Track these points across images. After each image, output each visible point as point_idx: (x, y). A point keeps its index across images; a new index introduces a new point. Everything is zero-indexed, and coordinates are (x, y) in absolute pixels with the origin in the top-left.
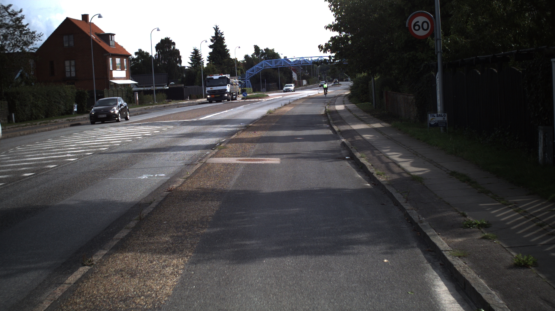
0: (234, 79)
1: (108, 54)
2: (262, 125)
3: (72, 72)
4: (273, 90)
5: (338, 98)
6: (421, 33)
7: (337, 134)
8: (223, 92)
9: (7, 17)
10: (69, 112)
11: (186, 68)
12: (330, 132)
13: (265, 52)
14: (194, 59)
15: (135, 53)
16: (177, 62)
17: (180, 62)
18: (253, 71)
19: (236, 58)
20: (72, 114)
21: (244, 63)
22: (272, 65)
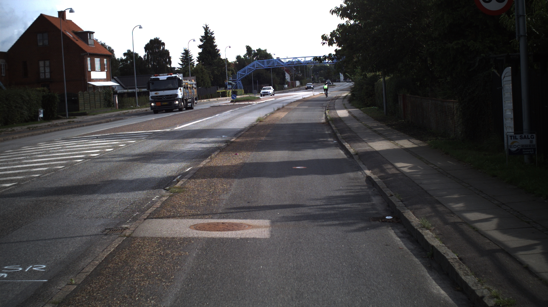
0: (190, 81)
1: (86, 53)
3: (46, 74)
5: (337, 101)
7: (353, 158)
8: (172, 99)
10: (34, 119)
11: (175, 69)
12: (342, 154)
13: (257, 52)
14: (185, 60)
15: (123, 54)
16: (167, 63)
17: (170, 63)
18: (244, 72)
19: (226, 58)
20: (37, 121)
21: (235, 64)
22: (264, 65)
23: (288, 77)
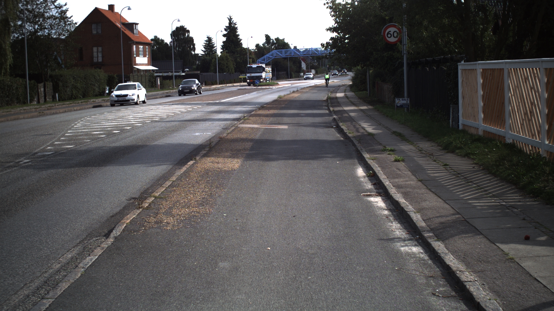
1: (133, 42)
2: (274, 106)
3: (99, 58)
4: (282, 79)
5: (342, 87)
6: (392, 40)
7: (331, 113)
8: (259, 78)
9: (53, 10)
10: (102, 94)
11: (200, 55)
12: (327, 112)
13: (275, 42)
14: (207, 47)
15: (151, 39)
16: (191, 50)
17: (194, 49)
18: (264, 60)
19: (248, 47)
20: (104, 95)
21: (255, 52)
22: (282, 54)
23: (304, 66)
